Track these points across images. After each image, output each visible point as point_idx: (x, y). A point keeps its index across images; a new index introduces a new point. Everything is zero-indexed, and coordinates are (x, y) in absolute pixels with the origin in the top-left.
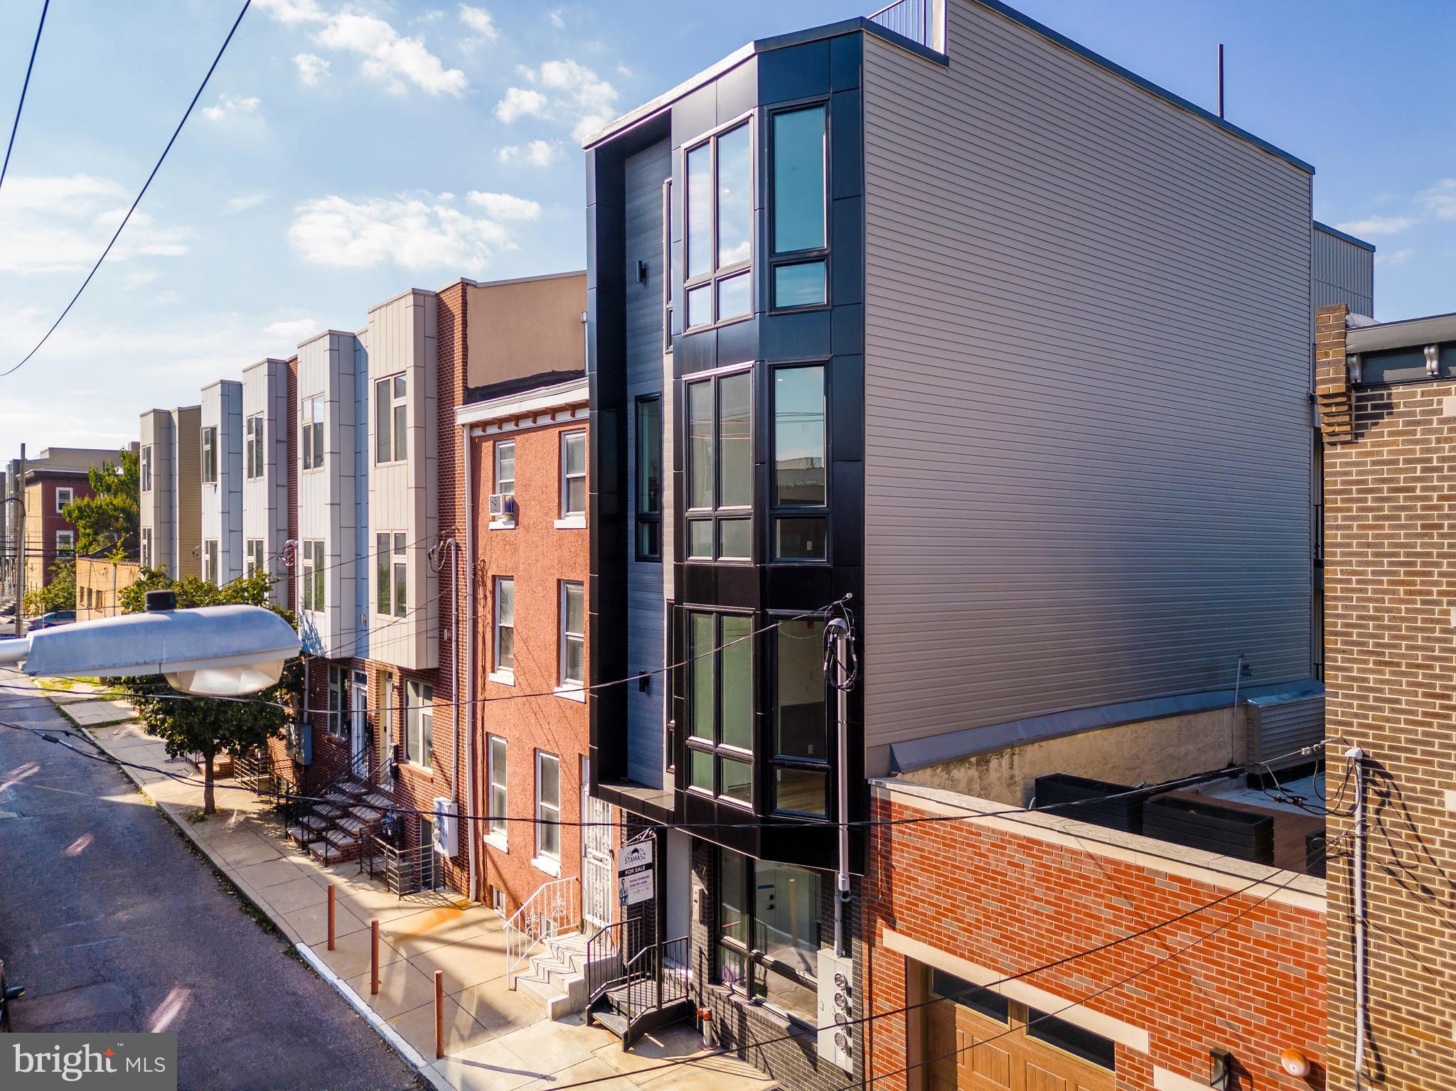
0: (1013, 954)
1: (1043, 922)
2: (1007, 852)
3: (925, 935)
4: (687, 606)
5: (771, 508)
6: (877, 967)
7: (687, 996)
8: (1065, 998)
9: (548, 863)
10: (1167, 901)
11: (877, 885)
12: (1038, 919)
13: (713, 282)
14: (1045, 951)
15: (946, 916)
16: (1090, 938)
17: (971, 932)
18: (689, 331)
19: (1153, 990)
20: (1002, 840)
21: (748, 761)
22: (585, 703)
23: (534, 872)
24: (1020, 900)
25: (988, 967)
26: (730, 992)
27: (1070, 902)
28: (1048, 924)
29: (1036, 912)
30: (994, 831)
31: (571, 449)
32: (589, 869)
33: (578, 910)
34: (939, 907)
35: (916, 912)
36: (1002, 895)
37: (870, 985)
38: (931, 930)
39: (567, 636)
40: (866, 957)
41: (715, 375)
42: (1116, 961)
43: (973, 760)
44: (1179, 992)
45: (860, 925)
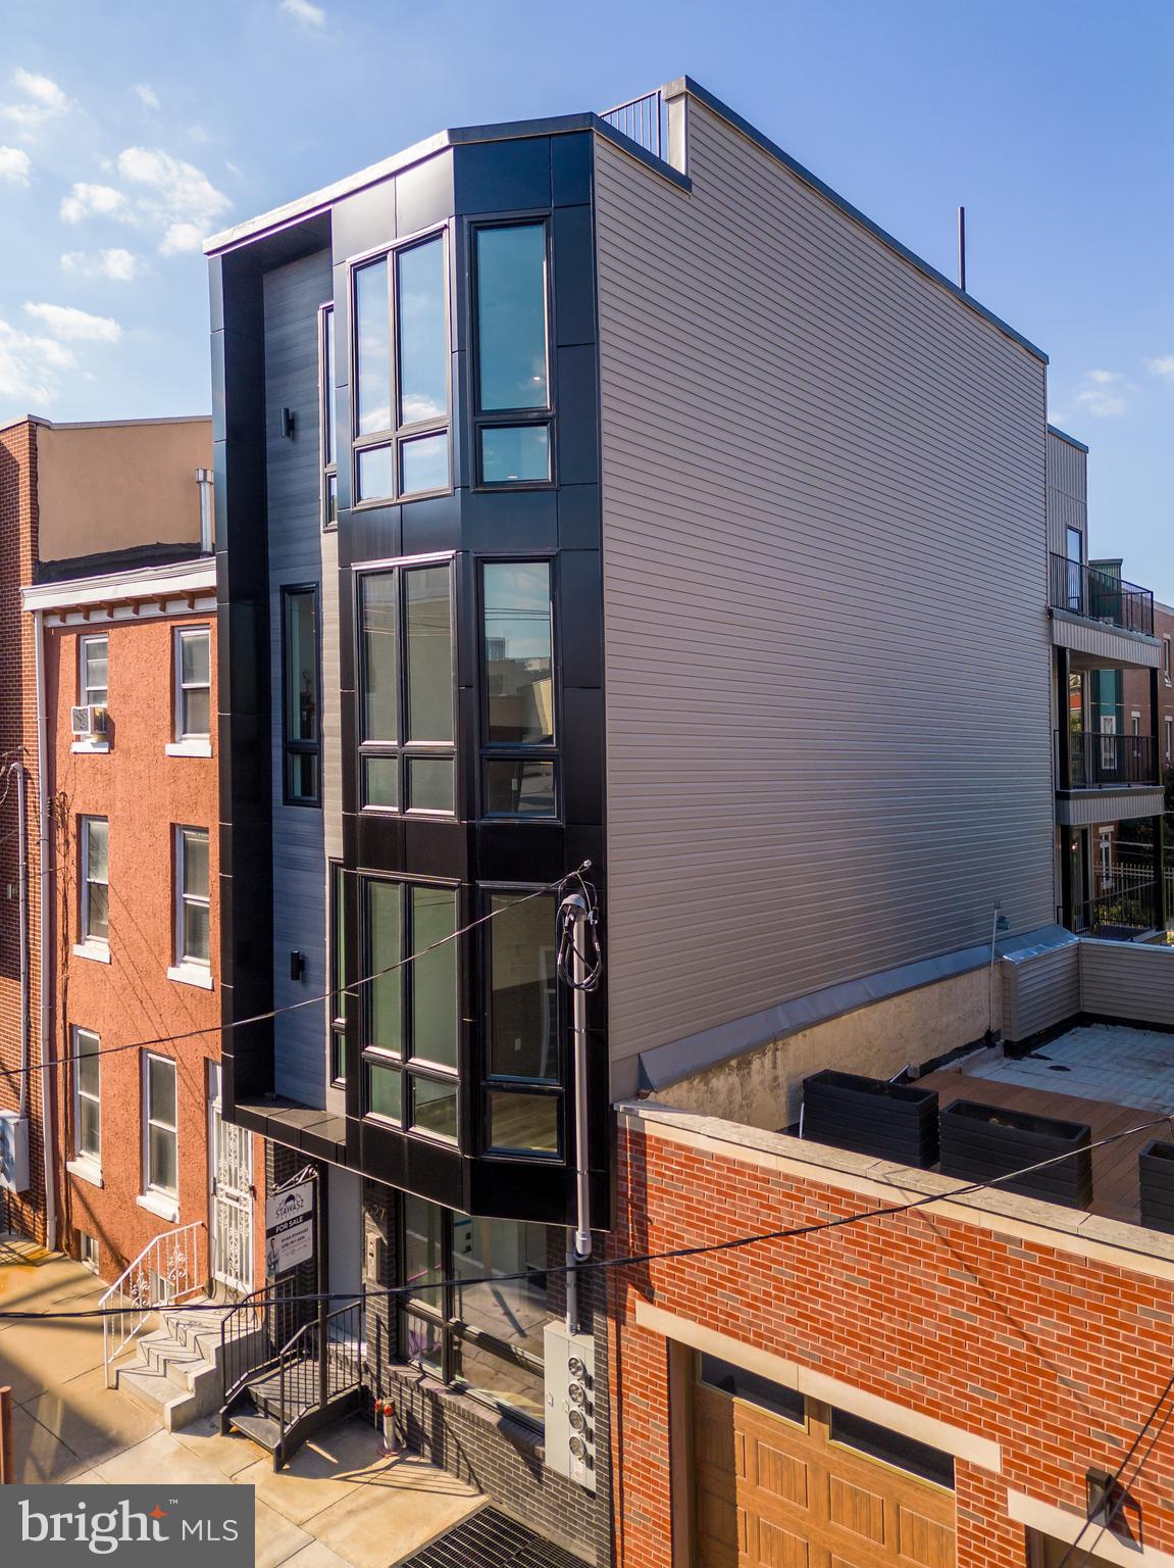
0: (814, 1339)
1: (856, 1298)
2: (805, 1204)
3: (695, 1310)
4: (361, 871)
5: (481, 747)
6: (628, 1352)
7: (359, 1383)
8: (887, 1399)
9: (161, 1202)
10: (1023, 1275)
11: (627, 1243)
12: (848, 1295)
13: (393, 442)
14: (859, 1337)
15: (723, 1287)
16: (920, 1321)
17: (757, 1308)
18: (360, 506)
19: (1006, 1391)
20: (799, 1190)
21: (453, 1083)
22: (213, 990)
23: (141, 1213)
24: (823, 1269)
25: (783, 1355)
26: (420, 1375)
27: (892, 1273)
28: (862, 1301)
29: (846, 1285)
30: (787, 1177)
31: (189, 650)
32: (219, 1212)
33: (204, 1266)
34: (714, 1274)
35: (682, 1280)
36: (800, 1261)
37: (619, 1376)
38: (702, 1304)
39: (185, 899)
40: (612, 1338)
41: (399, 566)
42: (956, 1353)
43: (733, 1063)
44: (1040, 1393)
45: (604, 1295)
